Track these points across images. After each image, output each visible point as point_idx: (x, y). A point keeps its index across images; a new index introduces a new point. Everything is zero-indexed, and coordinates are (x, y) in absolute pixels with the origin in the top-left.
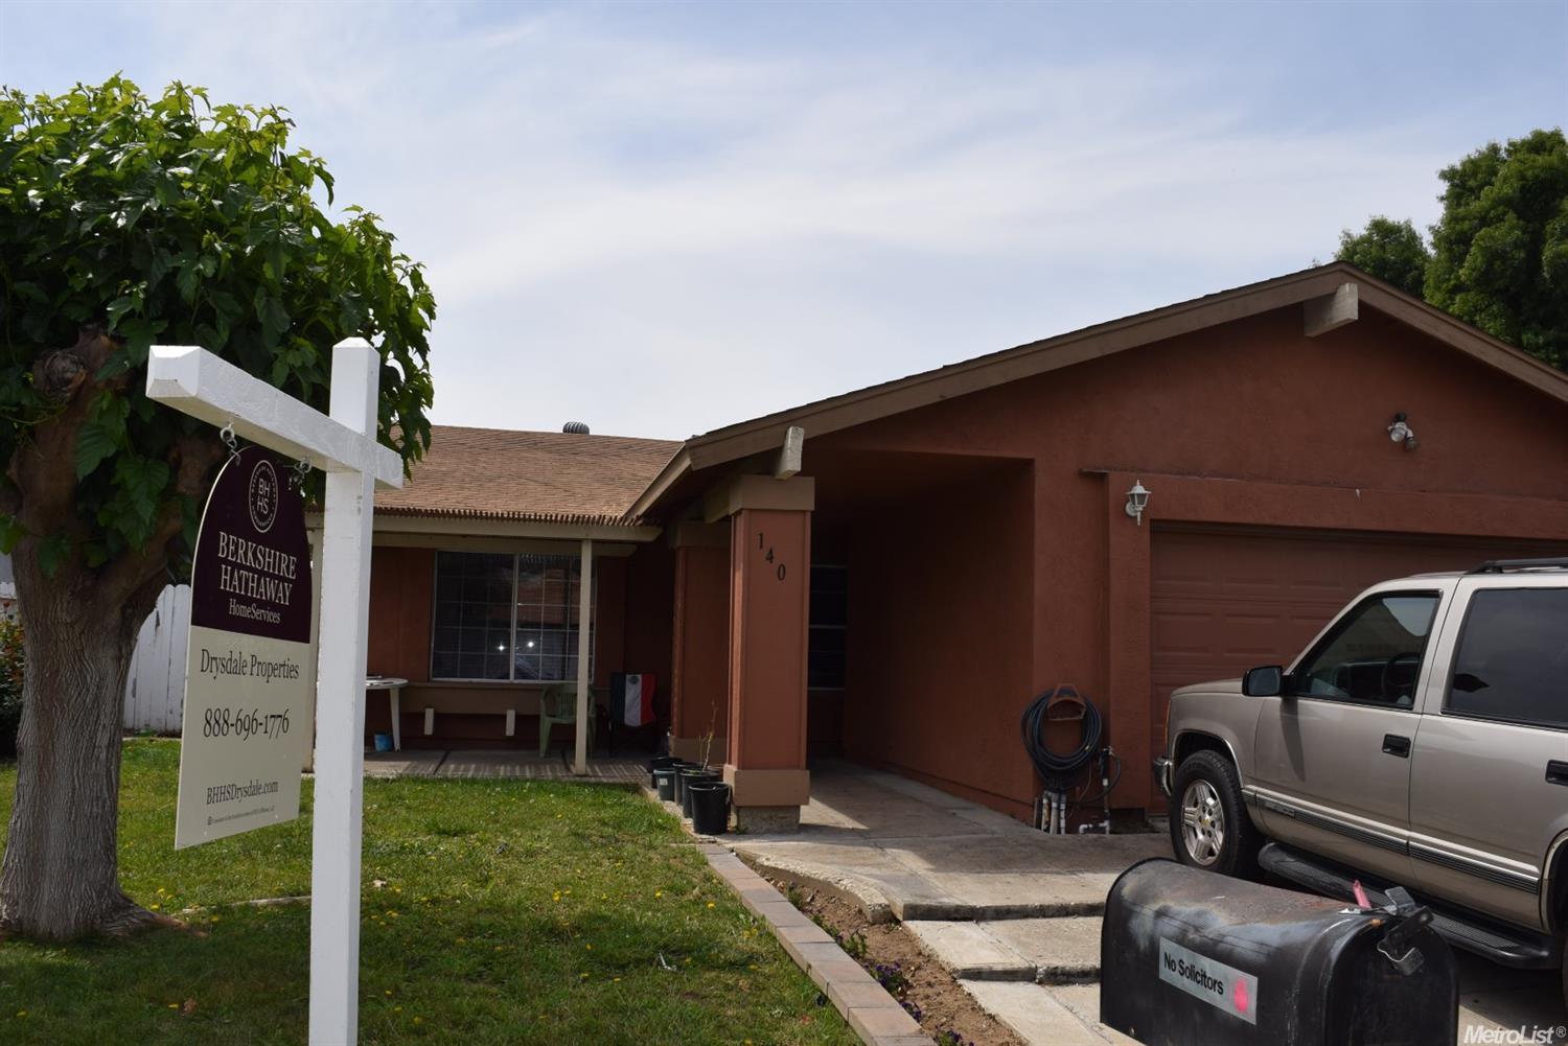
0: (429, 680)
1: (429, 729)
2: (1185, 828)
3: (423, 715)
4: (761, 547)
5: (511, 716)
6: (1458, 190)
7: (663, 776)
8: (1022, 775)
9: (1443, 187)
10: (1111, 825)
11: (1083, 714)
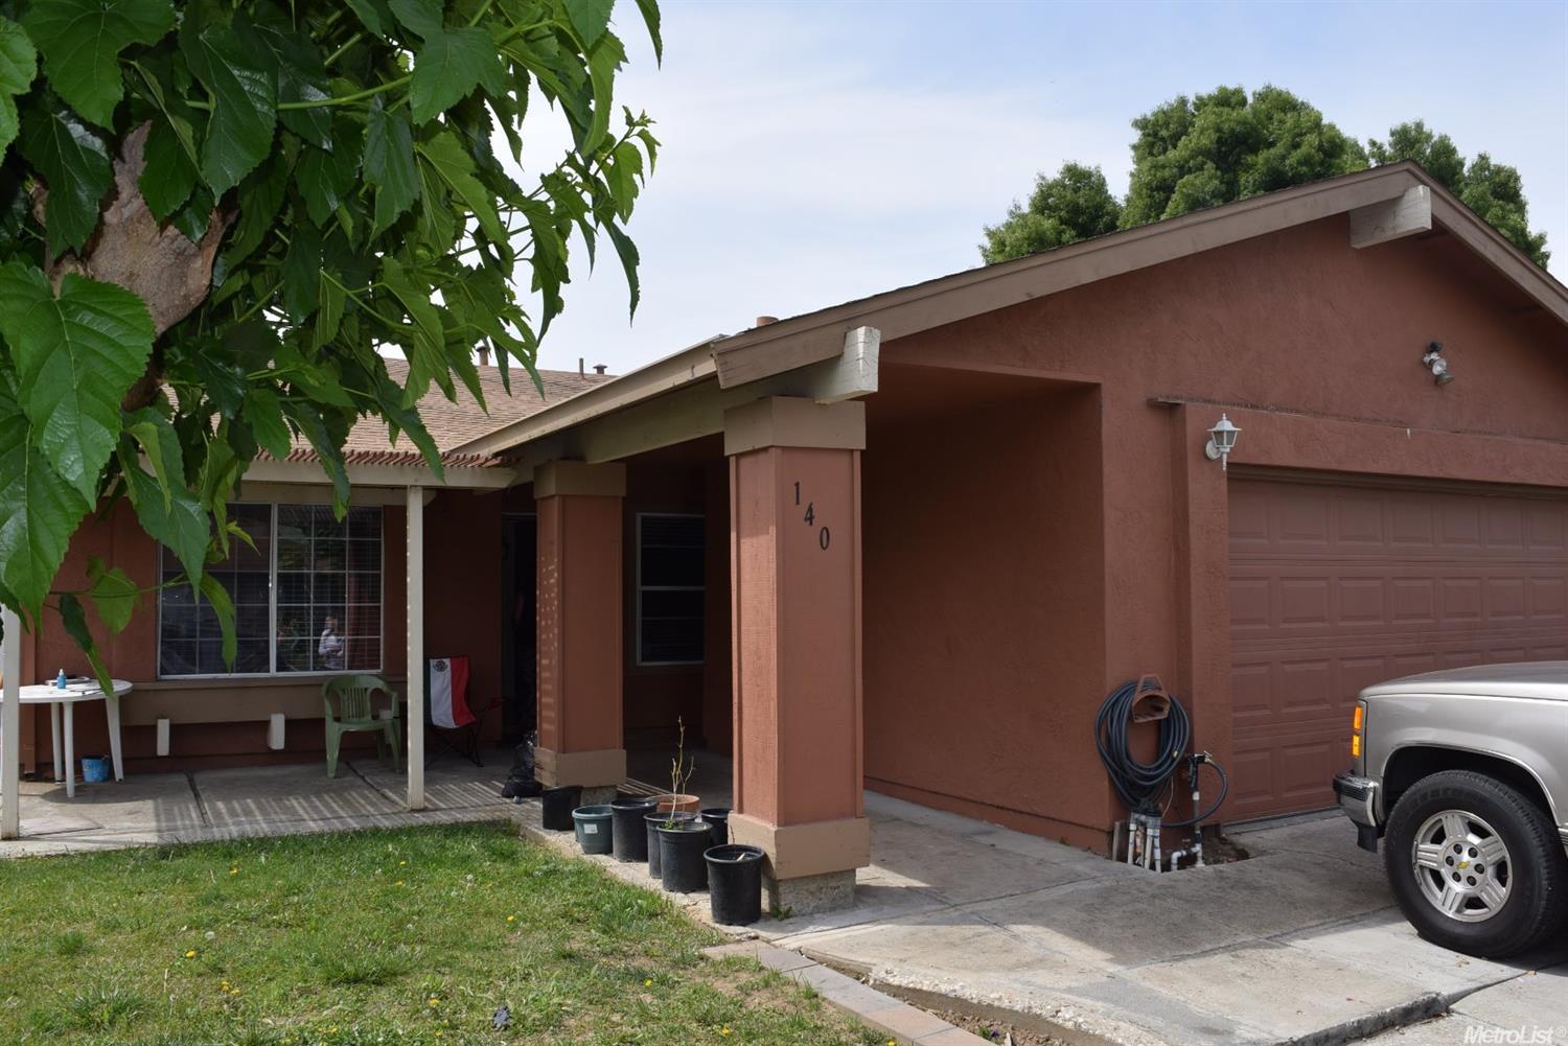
0: (157, 680)
1: (163, 747)
2: (1417, 871)
3: (154, 728)
4: (798, 503)
5: (278, 725)
6: (1150, 139)
7: (589, 821)
8: (1094, 791)
9: (1135, 136)
10: (1203, 848)
11: (1166, 712)
